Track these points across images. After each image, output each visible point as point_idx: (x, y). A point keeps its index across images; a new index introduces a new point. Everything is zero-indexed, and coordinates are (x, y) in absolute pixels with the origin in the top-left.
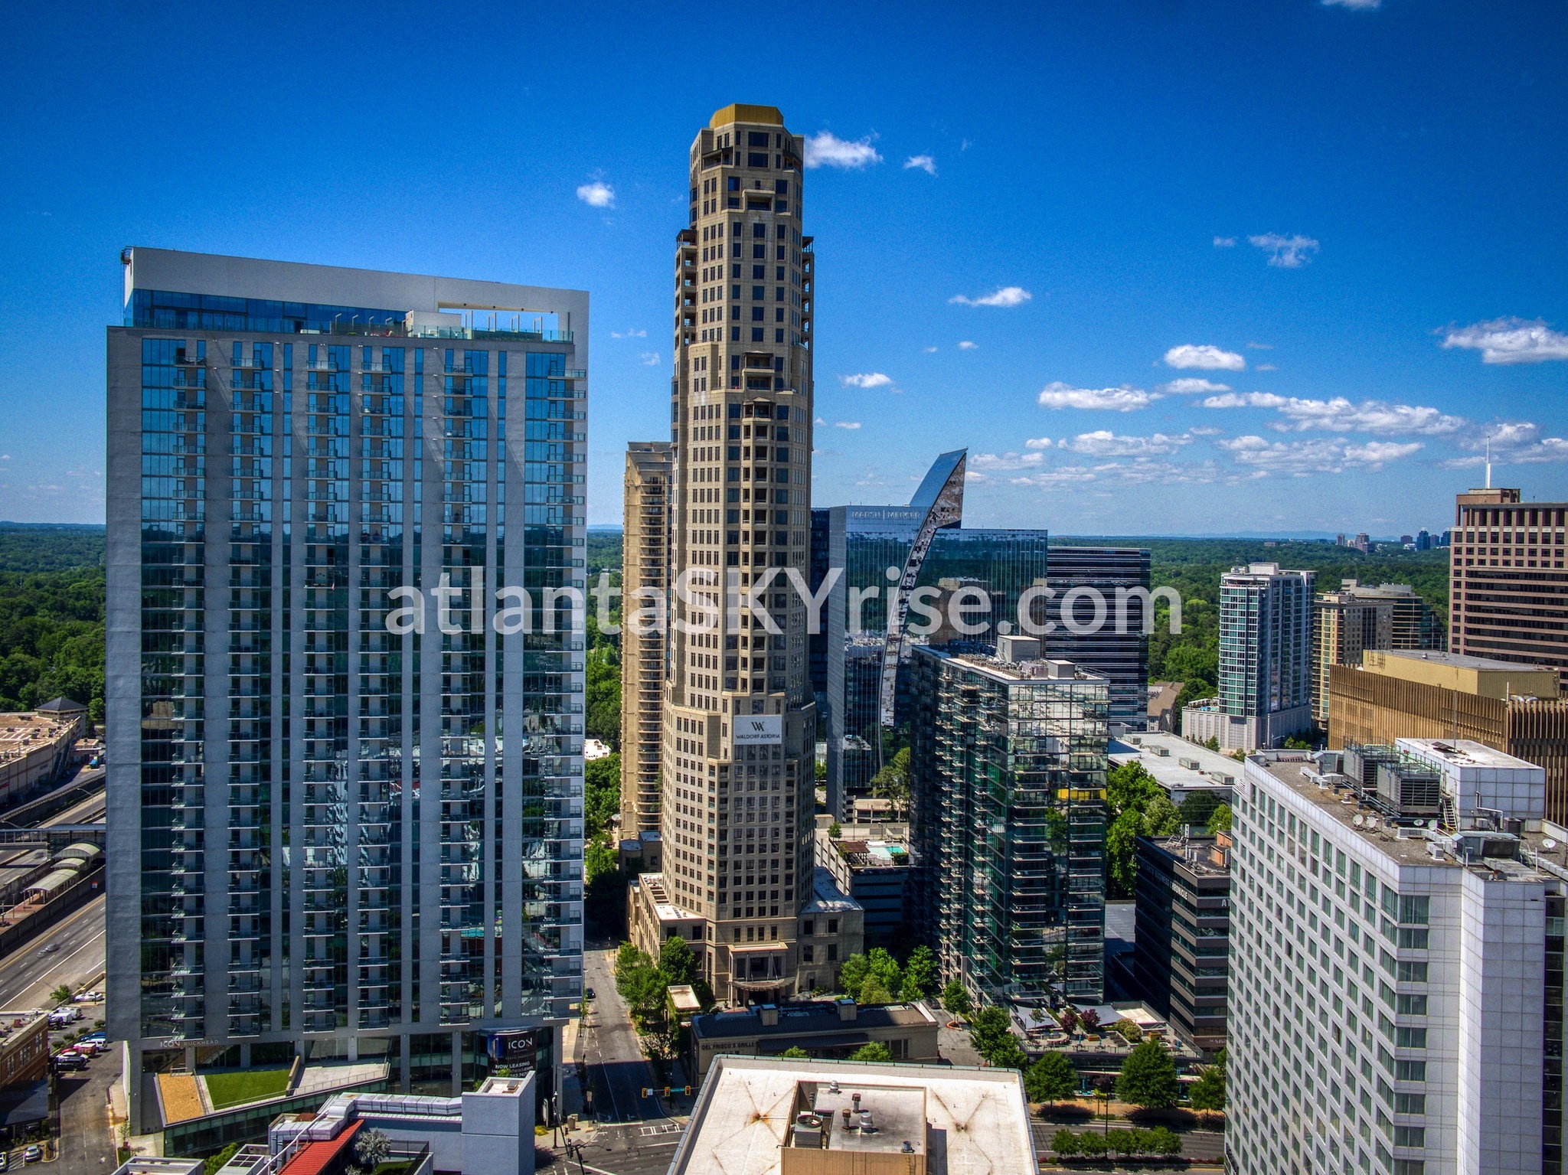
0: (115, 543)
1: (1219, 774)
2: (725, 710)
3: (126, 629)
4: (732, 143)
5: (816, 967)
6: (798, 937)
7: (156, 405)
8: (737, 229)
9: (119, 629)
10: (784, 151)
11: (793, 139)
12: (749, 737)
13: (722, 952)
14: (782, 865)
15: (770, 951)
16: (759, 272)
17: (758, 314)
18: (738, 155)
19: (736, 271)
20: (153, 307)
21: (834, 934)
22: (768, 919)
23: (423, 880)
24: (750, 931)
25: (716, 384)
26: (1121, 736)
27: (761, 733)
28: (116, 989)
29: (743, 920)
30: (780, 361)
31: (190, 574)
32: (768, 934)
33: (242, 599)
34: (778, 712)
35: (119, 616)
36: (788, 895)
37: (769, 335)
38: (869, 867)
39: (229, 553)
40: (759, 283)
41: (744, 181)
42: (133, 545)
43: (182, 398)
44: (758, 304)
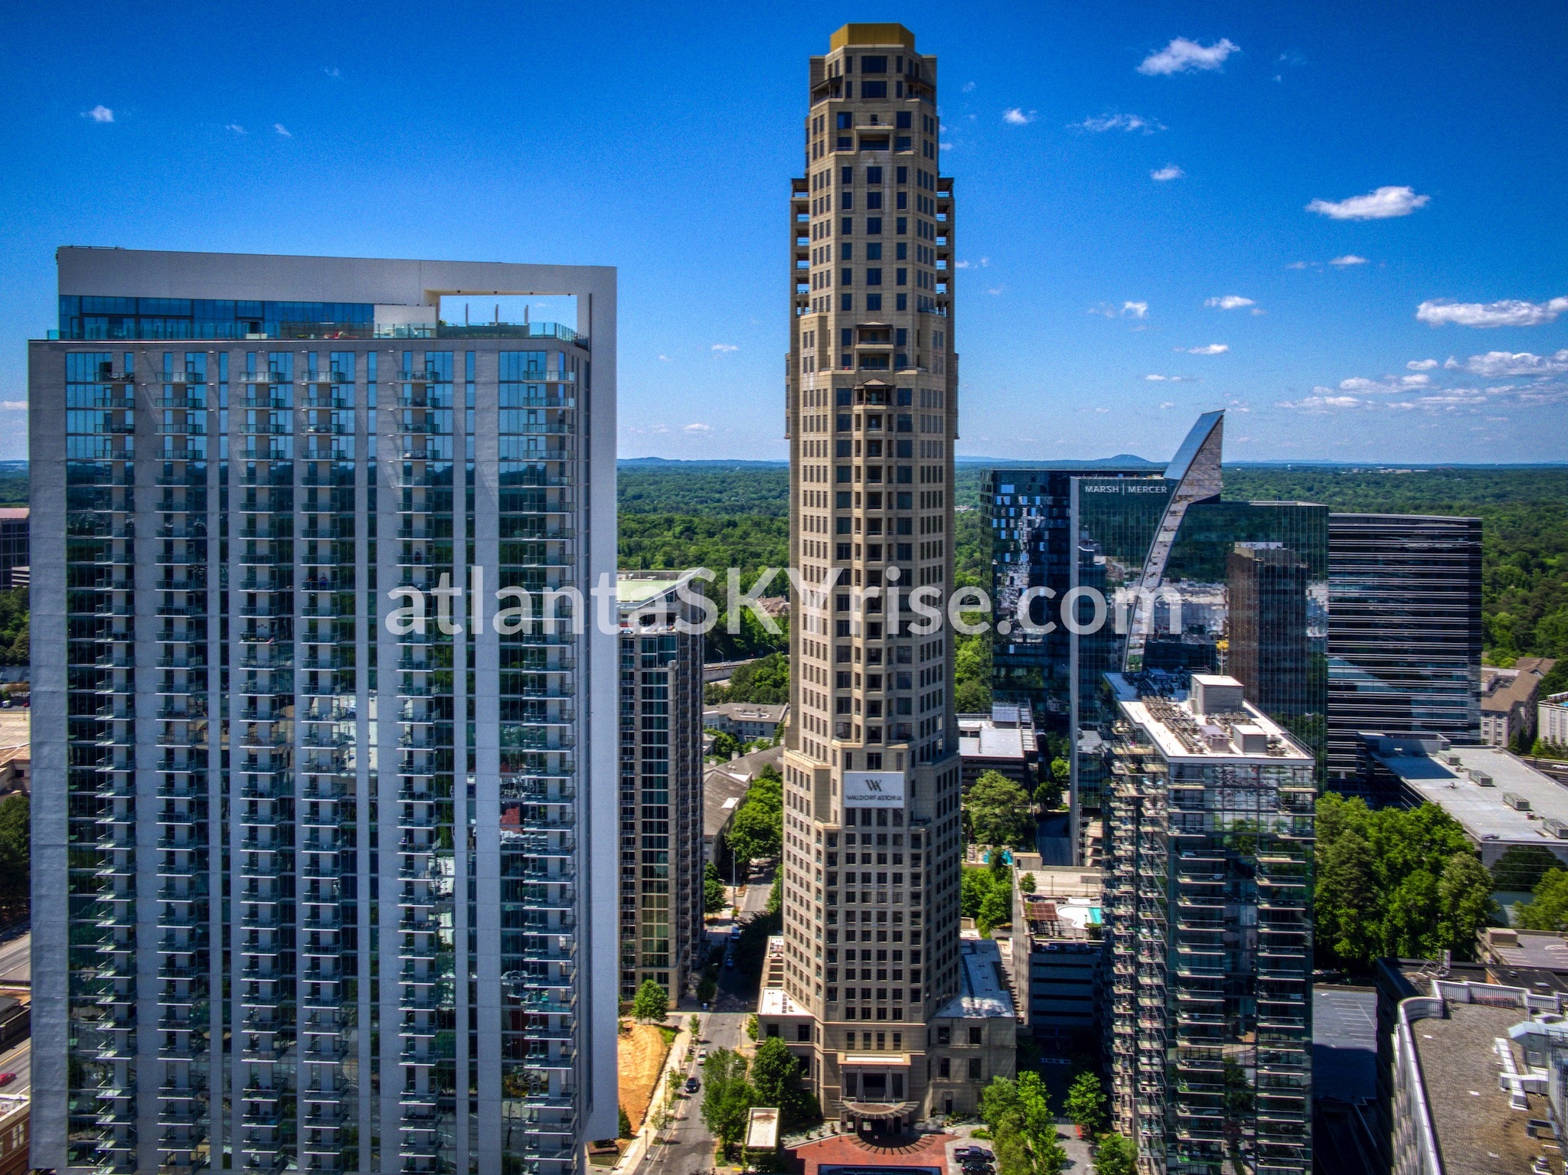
0: (38, 590)
1: (1554, 823)
2: (834, 764)
3: (51, 689)
4: (842, 72)
5: (954, 1085)
6: (929, 1045)
7: (81, 430)
8: (846, 175)
9: (44, 689)
10: (908, 78)
11: (923, 61)
12: (863, 798)
13: (830, 1059)
14: (906, 957)
15: (888, 1067)
16: (874, 226)
17: (874, 277)
18: (849, 85)
19: (846, 226)
20: (82, 316)
21: (976, 1046)
22: (889, 1024)
23: (384, 999)
24: (867, 1036)
25: (824, 364)
26: (1435, 752)
27: (877, 793)
28: (40, 1106)
29: (857, 1023)
30: (902, 333)
31: (119, 626)
32: (889, 1042)
33: (176, 655)
34: (899, 768)
35: (44, 673)
36: (915, 995)
37: (889, 302)
38: (1057, 940)
39: (161, 602)
40: (874, 239)
41: (857, 116)
42: (57, 592)
43: (108, 419)
44: (874, 264)
